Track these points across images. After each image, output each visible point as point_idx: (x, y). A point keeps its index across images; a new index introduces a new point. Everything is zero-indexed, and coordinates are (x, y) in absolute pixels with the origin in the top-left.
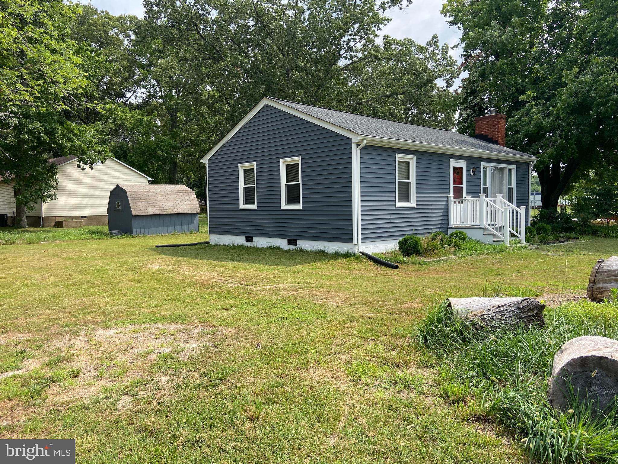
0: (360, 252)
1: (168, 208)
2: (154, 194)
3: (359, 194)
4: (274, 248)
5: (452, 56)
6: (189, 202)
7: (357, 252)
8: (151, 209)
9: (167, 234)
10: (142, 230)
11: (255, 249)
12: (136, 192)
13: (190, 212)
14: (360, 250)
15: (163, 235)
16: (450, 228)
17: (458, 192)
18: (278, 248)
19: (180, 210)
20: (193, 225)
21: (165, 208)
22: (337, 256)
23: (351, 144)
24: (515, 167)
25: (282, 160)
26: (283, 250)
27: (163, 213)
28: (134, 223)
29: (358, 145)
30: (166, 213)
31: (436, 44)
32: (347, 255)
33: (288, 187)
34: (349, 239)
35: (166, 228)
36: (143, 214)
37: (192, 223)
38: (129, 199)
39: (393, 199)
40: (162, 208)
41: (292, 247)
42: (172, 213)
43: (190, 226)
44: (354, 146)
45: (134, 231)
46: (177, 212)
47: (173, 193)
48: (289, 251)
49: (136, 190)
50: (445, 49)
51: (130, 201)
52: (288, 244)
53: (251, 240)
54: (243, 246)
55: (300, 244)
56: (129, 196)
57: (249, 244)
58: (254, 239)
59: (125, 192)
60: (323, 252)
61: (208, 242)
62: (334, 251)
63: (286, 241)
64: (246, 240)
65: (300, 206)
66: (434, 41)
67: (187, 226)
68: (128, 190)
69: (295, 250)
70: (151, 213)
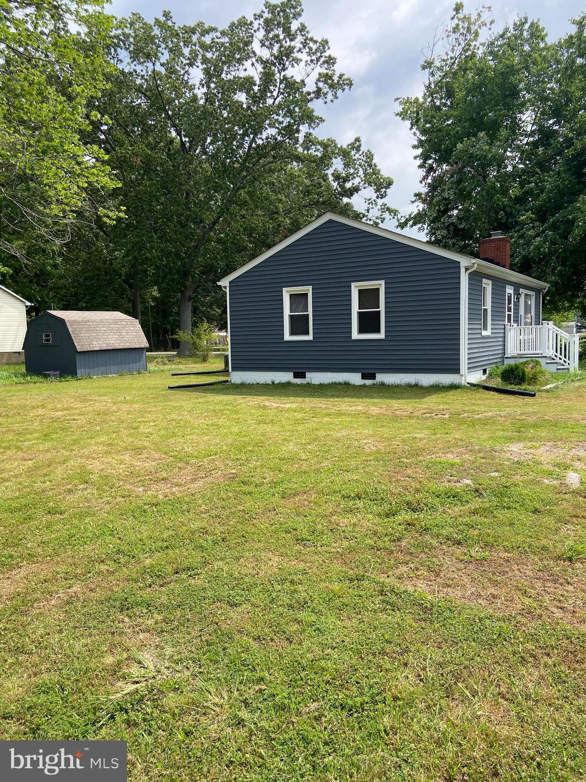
0: (468, 383)
1: (114, 342)
2: (95, 323)
3: (467, 322)
4: (340, 384)
6: (135, 334)
7: (463, 383)
8: (96, 343)
9: (114, 375)
10: (87, 371)
11: (310, 386)
12: (76, 321)
13: (138, 346)
14: (468, 381)
15: (110, 376)
16: (507, 358)
17: (509, 321)
18: (347, 384)
19: (128, 344)
20: (141, 363)
21: (111, 342)
22: (437, 388)
23: (459, 268)
24: (533, 293)
25: (353, 285)
26: (354, 385)
27: (111, 348)
28: (79, 362)
29: (467, 269)
30: (113, 348)
31: (358, 149)
32: (453, 387)
33: (360, 314)
34: (456, 370)
35: (112, 367)
36: (89, 349)
37: (140, 361)
38: (70, 330)
39: (479, 327)
40: (108, 342)
41: (368, 382)
42: (119, 347)
43: (138, 364)
44: (463, 270)
45: (78, 371)
46: (125, 347)
47: (116, 322)
48: (364, 386)
49: (74, 319)
50: (369, 156)
51: (71, 333)
52: (362, 378)
53: (303, 376)
54: (288, 384)
55: (381, 378)
56: (68, 327)
57: (299, 381)
58: (308, 375)
59: (62, 321)
60: (416, 385)
61: (227, 381)
62: (432, 384)
63: (360, 375)
64: (295, 377)
65: (381, 336)
66: (356, 145)
67: (134, 365)
68: (66, 319)
69: (374, 384)
70: (98, 349)
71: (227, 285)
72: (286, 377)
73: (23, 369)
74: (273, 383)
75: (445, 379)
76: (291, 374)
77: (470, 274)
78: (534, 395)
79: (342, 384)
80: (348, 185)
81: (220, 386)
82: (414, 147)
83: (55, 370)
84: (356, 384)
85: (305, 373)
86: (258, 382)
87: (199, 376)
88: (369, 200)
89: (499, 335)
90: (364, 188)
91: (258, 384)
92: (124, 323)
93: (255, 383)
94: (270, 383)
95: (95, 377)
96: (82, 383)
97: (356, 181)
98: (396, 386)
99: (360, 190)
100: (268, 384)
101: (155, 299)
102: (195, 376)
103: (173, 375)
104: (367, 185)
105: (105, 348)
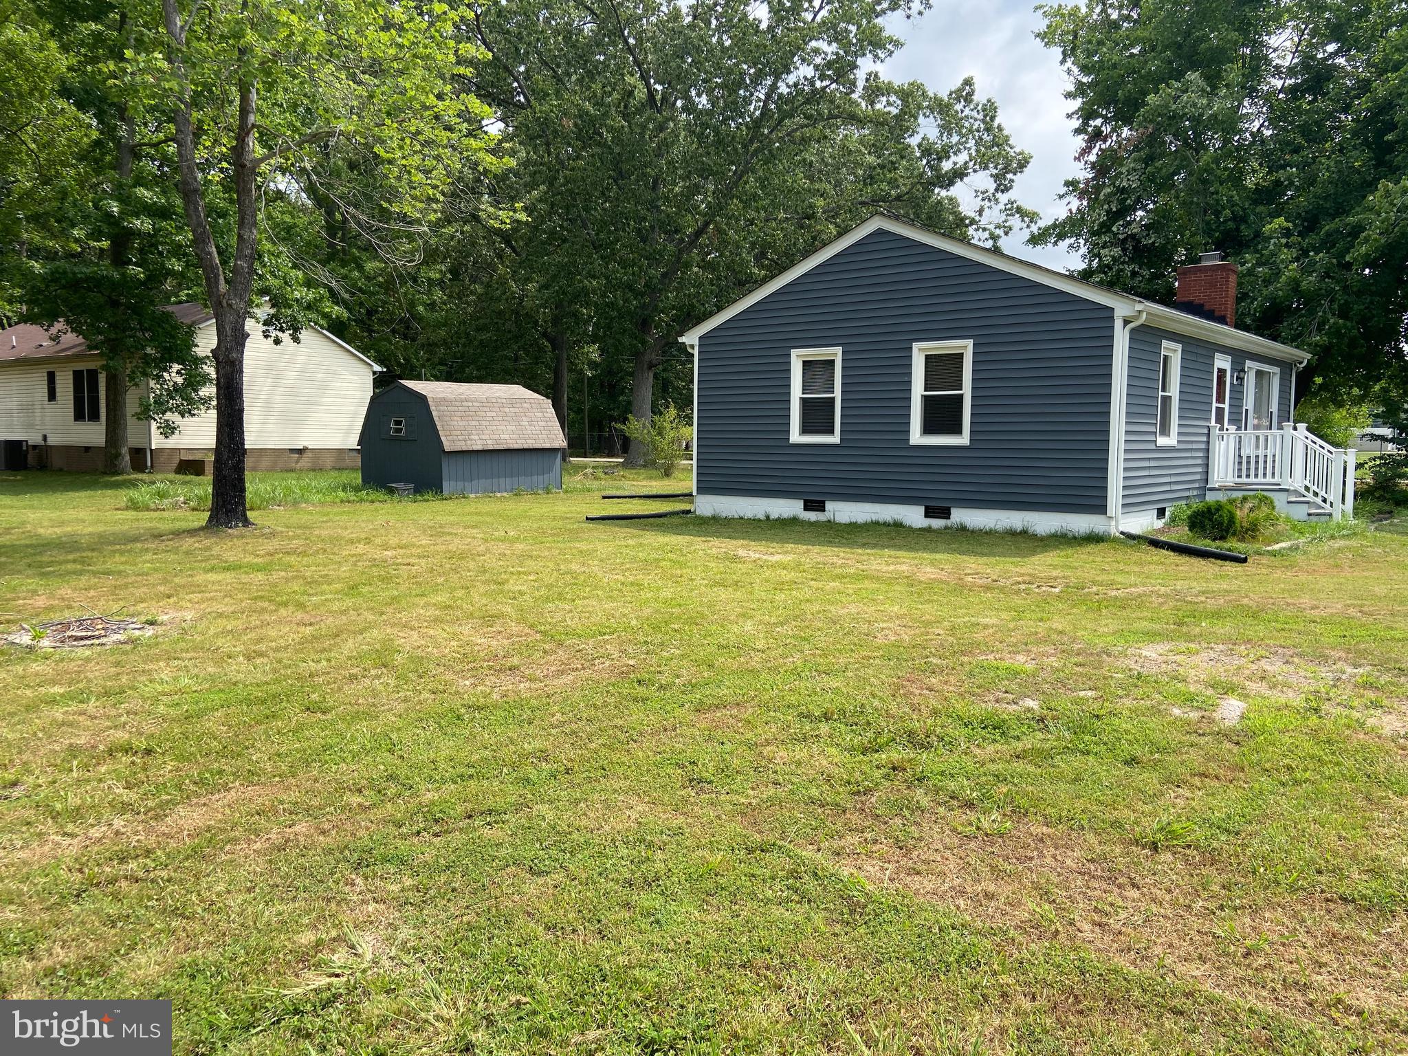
0: (1122, 533)
1: (507, 437)
2: (478, 404)
3: (1124, 420)
4: (885, 524)
5: (1003, 125)
6: (544, 424)
7: (1114, 532)
8: (476, 437)
9: (505, 494)
10: (460, 484)
11: (830, 524)
12: (444, 400)
13: (547, 446)
14: (1121, 529)
15: (498, 495)
16: (1211, 489)
17: (1220, 419)
18: (898, 525)
19: (530, 442)
20: (552, 474)
21: (502, 437)
22: (1062, 540)
23: (1112, 319)
24: (1277, 370)
25: (916, 346)
26: (910, 528)
27: (501, 447)
28: (447, 468)
29: (1126, 322)
30: (506, 447)
31: (968, 99)
32: (1094, 539)
33: (926, 399)
34: (1098, 506)
35: (502, 480)
36: (465, 448)
37: (550, 471)
38: (435, 413)
39: (1152, 429)
40: (497, 437)
41: (937, 523)
42: (516, 447)
43: (546, 476)
44: (1118, 324)
45: (445, 484)
46: (526, 446)
47: (512, 402)
48: (929, 530)
49: (442, 395)
50: (990, 111)
51: (436, 419)
52: (927, 516)
53: (820, 507)
54: (794, 520)
55: (960, 516)
56: (432, 408)
57: (812, 516)
58: (829, 506)
59: (422, 399)
60: (1024, 532)
61: (688, 512)
62: (1053, 531)
63: (921, 509)
64: (806, 508)
65: (964, 439)
66: (965, 92)
67: (541, 478)
68: (429, 396)
69: (946, 528)
70: (479, 447)
71: (696, 342)
72: (791, 508)
73: (357, 478)
74: (768, 517)
75: (1080, 523)
76: (800, 504)
77: (1132, 331)
78: (1245, 560)
79: (889, 525)
80: (946, 166)
81: (675, 520)
82: (1069, 95)
83: (408, 482)
84: (914, 526)
85: (823, 502)
86: (742, 515)
87: (648, 501)
88: (983, 193)
89: (1195, 446)
90: (975, 171)
91: (742, 518)
92: (525, 405)
93: (736, 516)
94: (762, 517)
95: (473, 496)
96: (450, 505)
97: (962, 158)
98: (986, 533)
99: (967, 175)
100: (759, 520)
101: (593, 365)
102: (642, 501)
103: (604, 497)
104: (977, 167)
105: (491, 447)
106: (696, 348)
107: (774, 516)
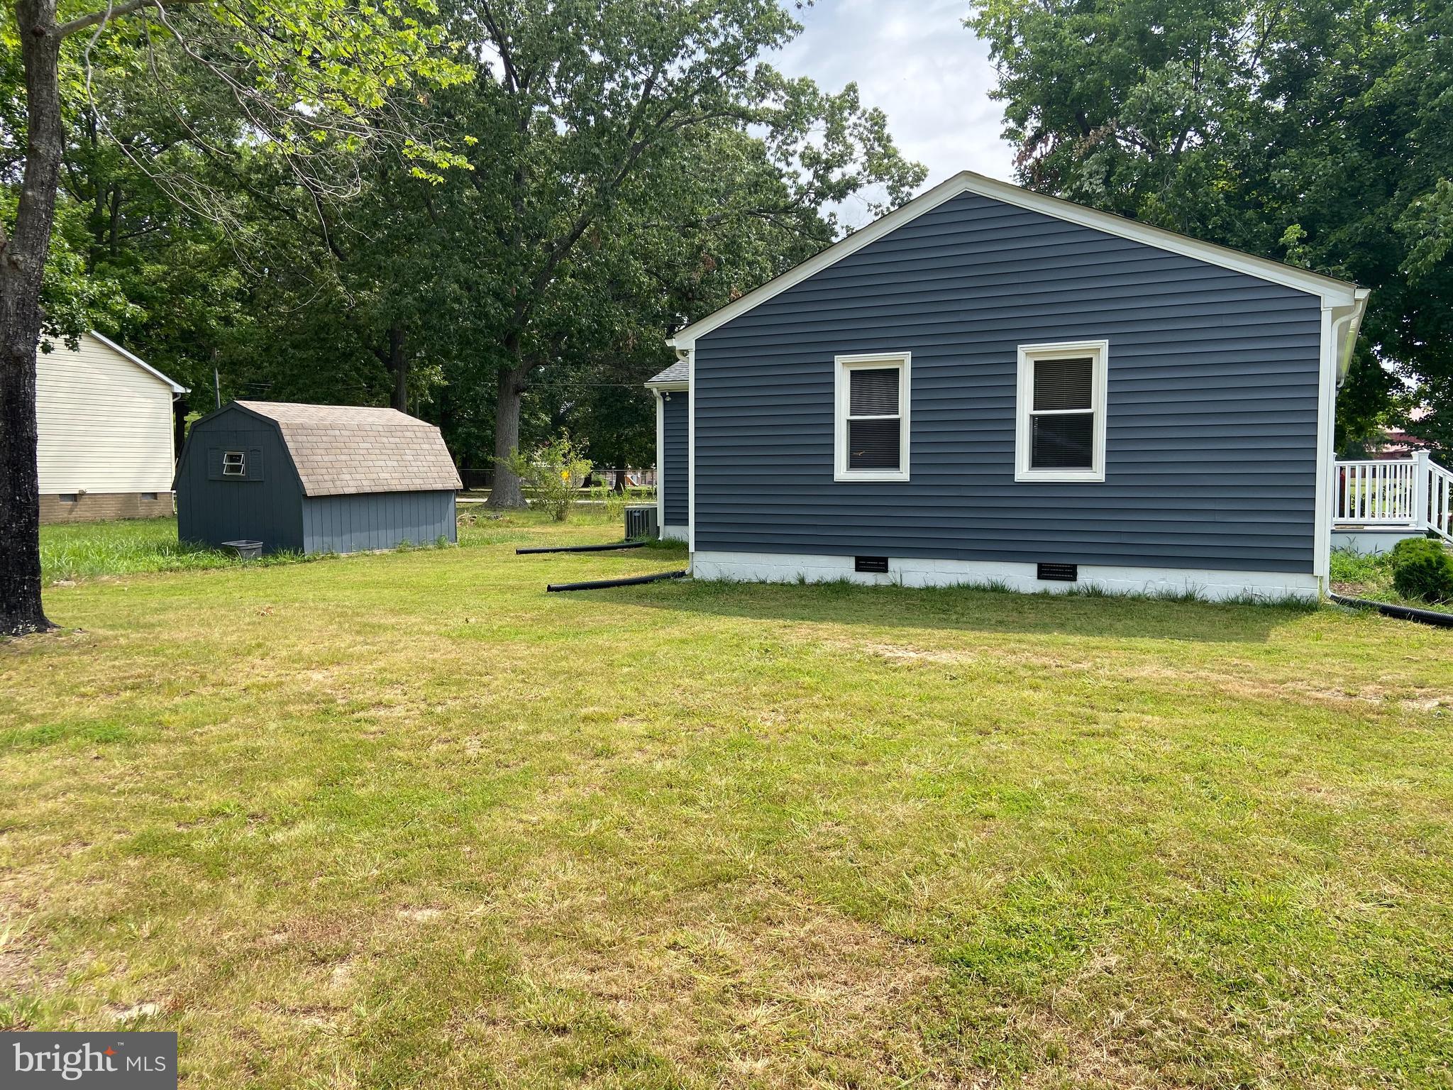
1: (387, 476)
2: (347, 433)
4: (978, 588)
5: (893, 137)
6: (433, 458)
8: (348, 477)
9: (386, 551)
10: (328, 540)
11: (897, 591)
12: (302, 427)
13: (439, 486)
15: (377, 552)
19: (418, 481)
20: (445, 524)
21: (383, 475)
22: (1246, 607)
23: (1318, 310)
25: (1022, 350)
26: (1017, 593)
27: (380, 489)
28: (310, 518)
29: (1334, 316)
30: (386, 489)
31: (854, 107)
32: (1294, 608)
33: (1037, 421)
35: (382, 533)
36: (333, 492)
37: (441, 517)
38: (290, 445)
40: (375, 476)
41: (1057, 587)
42: (400, 488)
43: (437, 526)
44: (1326, 317)
45: (307, 541)
46: (412, 488)
47: (391, 430)
48: (1045, 595)
49: (299, 421)
50: (878, 120)
51: (292, 452)
52: (1041, 576)
53: (880, 565)
54: (840, 589)
55: (1089, 577)
56: (287, 438)
57: (869, 579)
58: (893, 564)
59: (272, 426)
60: (1189, 599)
61: (682, 574)
62: (1232, 596)
63: (1033, 569)
64: (859, 568)
65: (1096, 474)
66: (850, 99)
67: (430, 528)
68: (281, 421)
69: (1071, 593)
70: (352, 490)
71: (692, 346)
72: (839, 568)
73: (171, 533)
74: (802, 581)
75: (1271, 585)
76: (851, 562)
77: (1340, 327)
79: (984, 590)
80: (835, 176)
81: (667, 587)
82: (994, 96)
83: (251, 538)
84: (1023, 590)
85: (885, 560)
86: (763, 577)
88: (876, 207)
90: (869, 182)
91: (763, 582)
92: (408, 434)
93: (754, 580)
94: (793, 581)
95: (343, 555)
96: (319, 571)
97: (851, 169)
98: (1133, 599)
99: (861, 186)
100: (790, 585)
103: (519, 552)
104: (873, 177)
105: (367, 490)
106: (692, 356)
107: (810, 579)
